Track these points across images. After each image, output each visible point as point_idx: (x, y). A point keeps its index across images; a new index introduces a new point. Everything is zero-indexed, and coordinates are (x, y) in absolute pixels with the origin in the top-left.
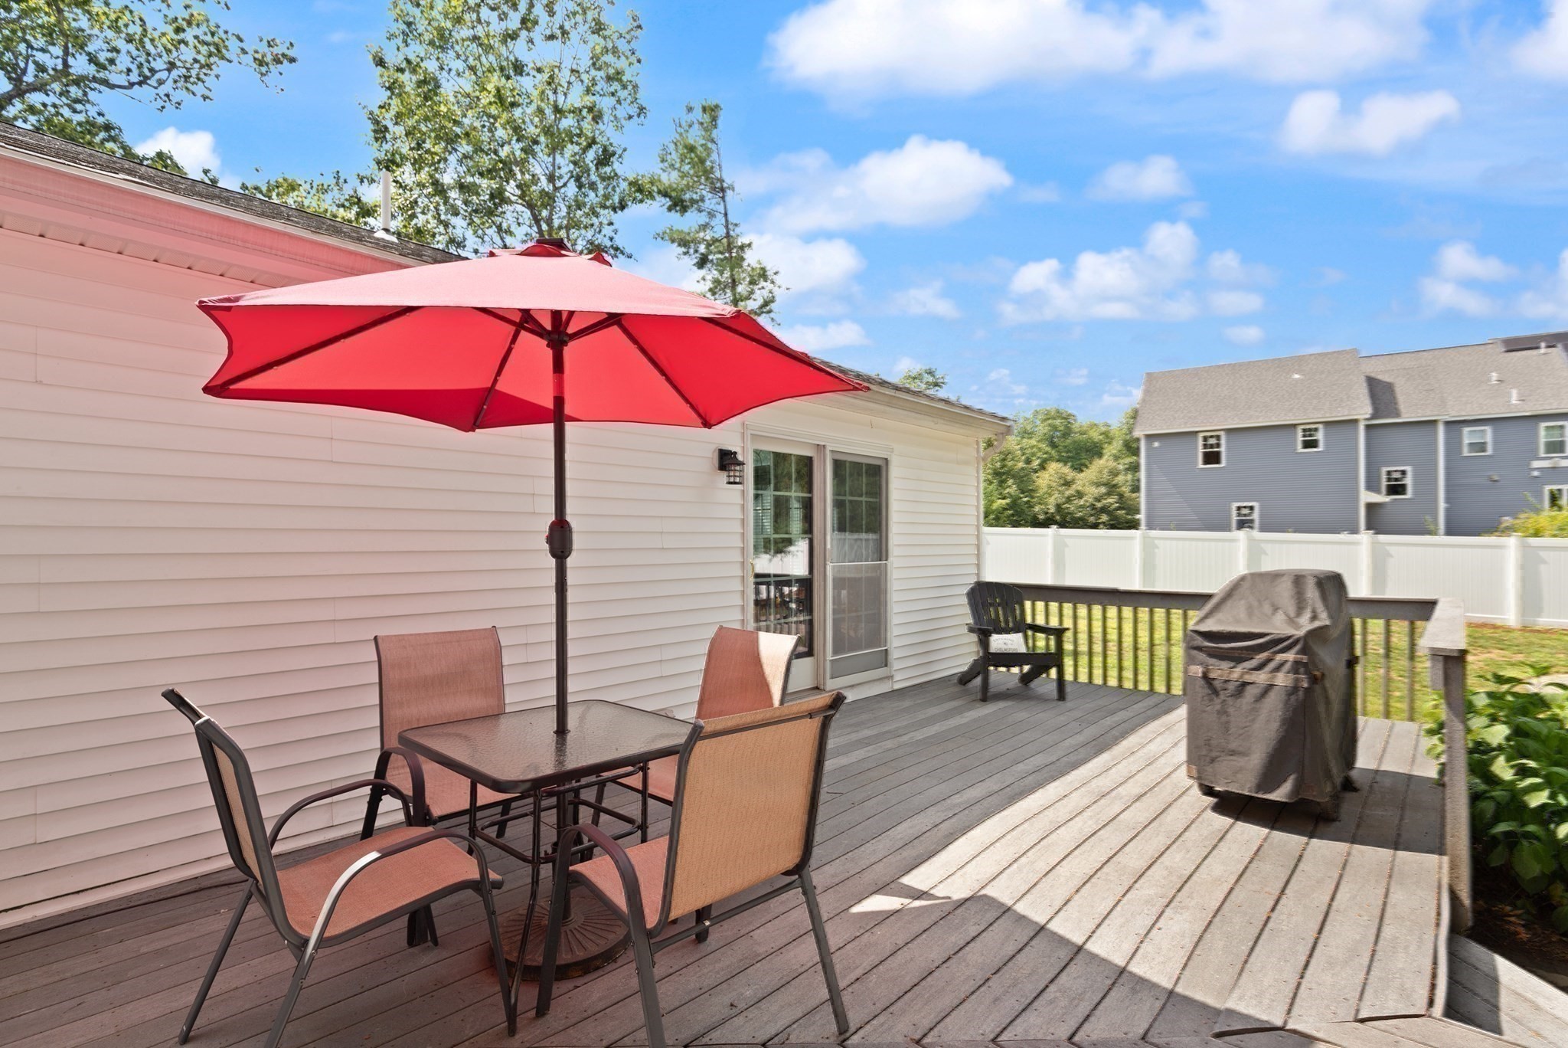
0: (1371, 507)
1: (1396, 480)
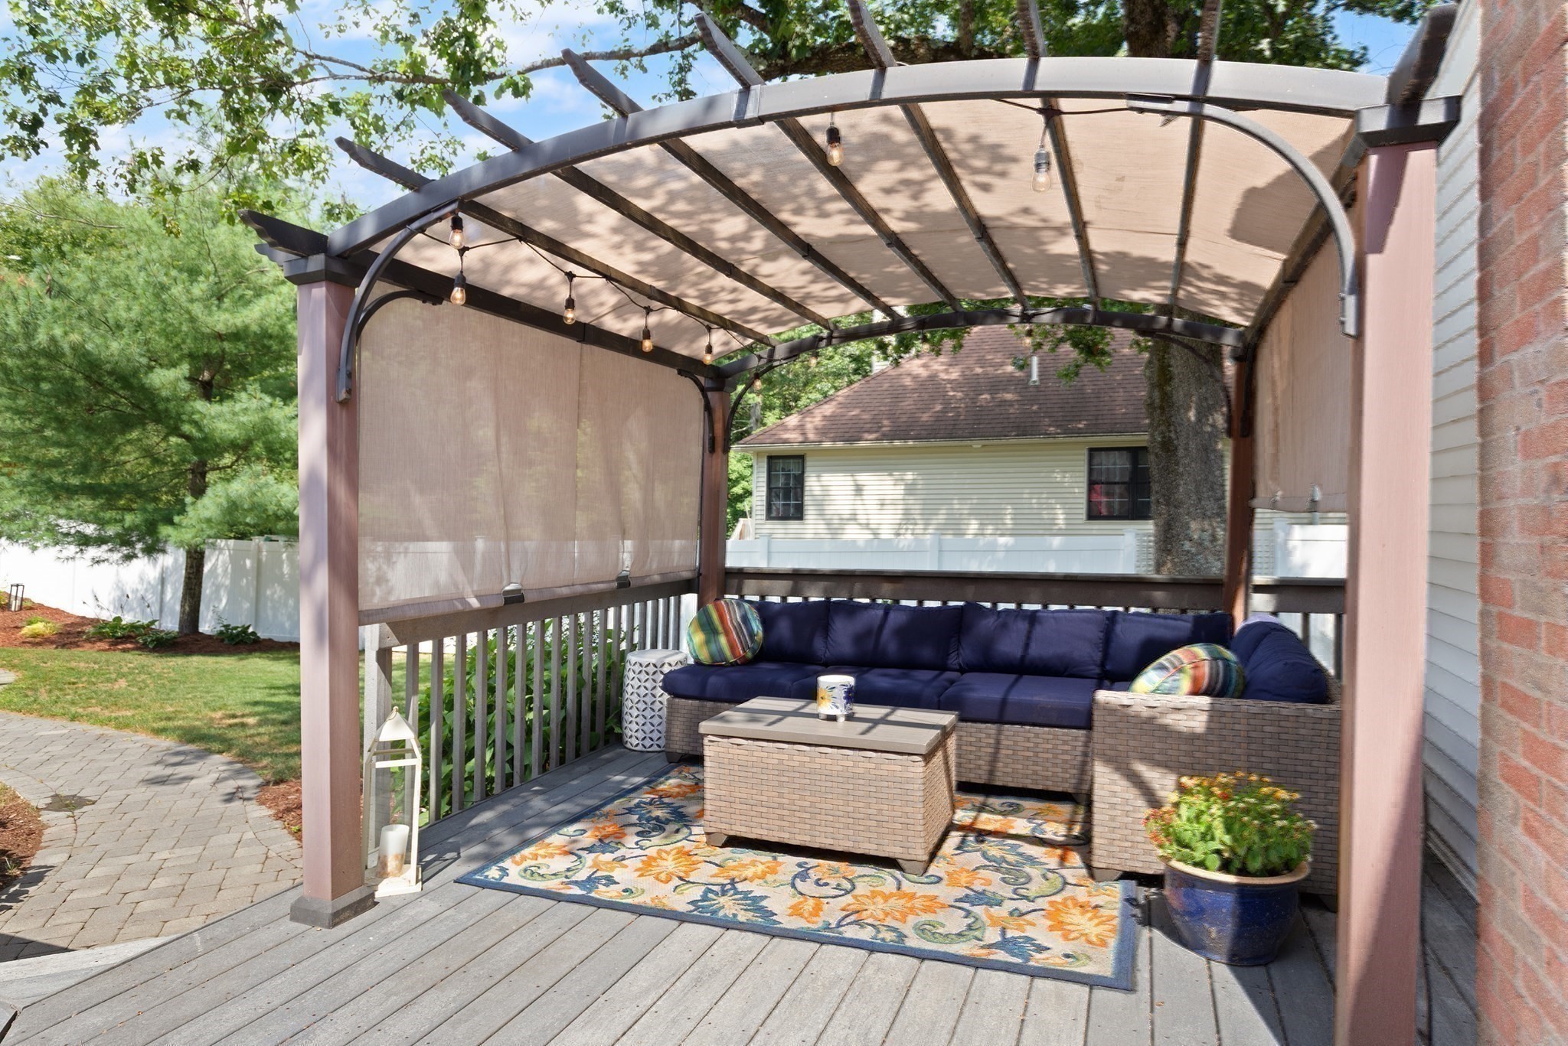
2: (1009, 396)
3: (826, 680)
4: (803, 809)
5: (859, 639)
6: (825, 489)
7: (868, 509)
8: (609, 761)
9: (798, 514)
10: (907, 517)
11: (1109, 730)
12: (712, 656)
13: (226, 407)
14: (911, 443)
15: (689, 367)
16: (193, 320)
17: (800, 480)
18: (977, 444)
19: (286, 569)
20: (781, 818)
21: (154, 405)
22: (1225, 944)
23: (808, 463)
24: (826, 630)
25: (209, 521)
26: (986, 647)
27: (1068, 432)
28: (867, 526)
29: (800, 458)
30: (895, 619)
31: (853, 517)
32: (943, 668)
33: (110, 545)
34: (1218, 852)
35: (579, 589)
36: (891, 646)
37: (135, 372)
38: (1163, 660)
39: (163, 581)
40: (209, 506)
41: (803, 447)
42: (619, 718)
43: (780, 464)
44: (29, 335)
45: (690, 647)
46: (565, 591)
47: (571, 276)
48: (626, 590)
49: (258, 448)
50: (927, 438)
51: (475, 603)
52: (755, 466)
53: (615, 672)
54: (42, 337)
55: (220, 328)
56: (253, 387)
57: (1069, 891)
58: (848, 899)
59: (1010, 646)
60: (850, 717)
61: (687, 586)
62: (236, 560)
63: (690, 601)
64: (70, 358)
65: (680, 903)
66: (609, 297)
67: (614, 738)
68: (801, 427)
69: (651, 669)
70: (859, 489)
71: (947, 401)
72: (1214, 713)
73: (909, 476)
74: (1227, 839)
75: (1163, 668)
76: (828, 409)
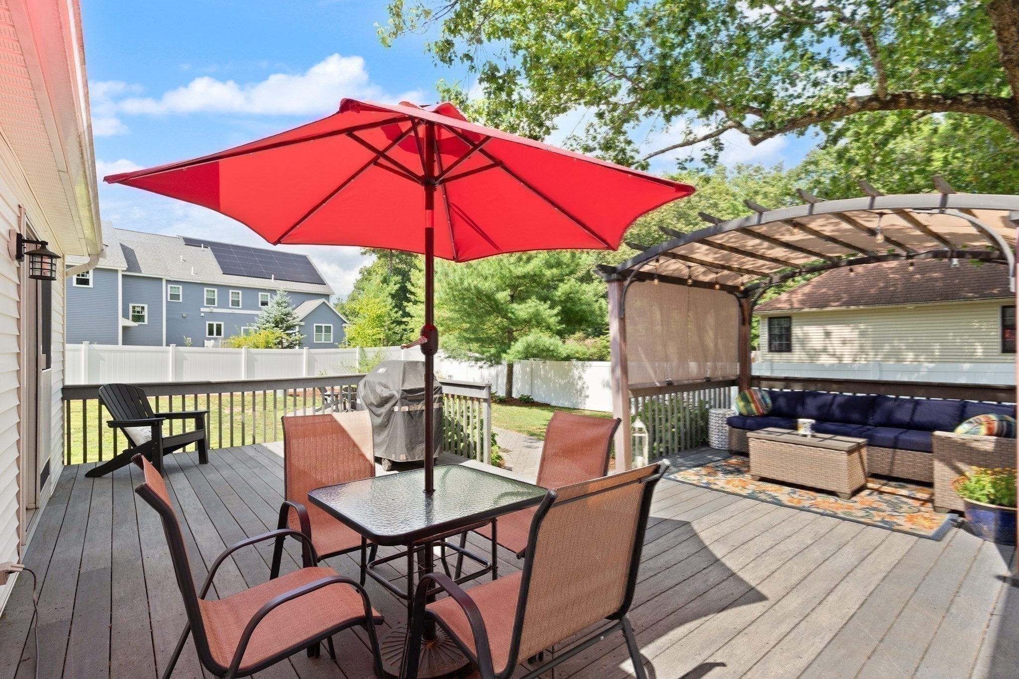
0: (125, 329)
1: (138, 312)
2: (935, 275)
3: (801, 421)
4: (792, 469)
5: (820, 408)
6: (806, 335)
7: (835, 345)
8: (704, 451)
9: (788, 348)
10: (862, 350)
11: (941, 448)
12: (748, 411)
13: (523, 306)
14: (862, 307)
15: (732, 290)
16: (510, 272)
17: (789, 330)
18: (910, 306)
19: (542, 372)
20: (783, 471)
21: (498, 306)
22: (992, 534)
23: (794, 321)
24: (803, 404)
25: (518, 352)
26: (890, 413)
27: (983, 296)
28: (834, 355)
29: (788, 318)
30: (839, 400)
31: (825, 350)
32: (865, 424)
33: (485, 361)
34: (987, 495)
35: (691, 381)
36: (836, 411)
37: (493, 294)
38: (971, 420)
39: (497, 376)
40: (518, 346)
41: (789, 312)
42: (707, 436)
43: (776, 322)
44: (462, 283)
45: (736, 408)
46: (686, 382)
47: (689, 267)
48: (709, 383)
49: (534, 322)
50: (873, 304)
51: (658, 385)
52: (761, 322)
53: (705, 416)
54: (466, 284)
55: (519, 274)
56: (534, 298)
57: (921, 513)
58: (813, 501)
59: (903, 415)
60: (813, 436)
61: (733, 383)
62: (523, 368)
63: (734, 390)
64: (473, 291)
65: (744, 492)
66: (702, 269)
67: (706, 443)
68: (789, 301)
69: (721, 416)
70: (828, 334)
71: (887, 281)
72: (997, 443)
73: (862, 326)
74: (992, 491)
75: (971, 422)
76: (807, 289)
